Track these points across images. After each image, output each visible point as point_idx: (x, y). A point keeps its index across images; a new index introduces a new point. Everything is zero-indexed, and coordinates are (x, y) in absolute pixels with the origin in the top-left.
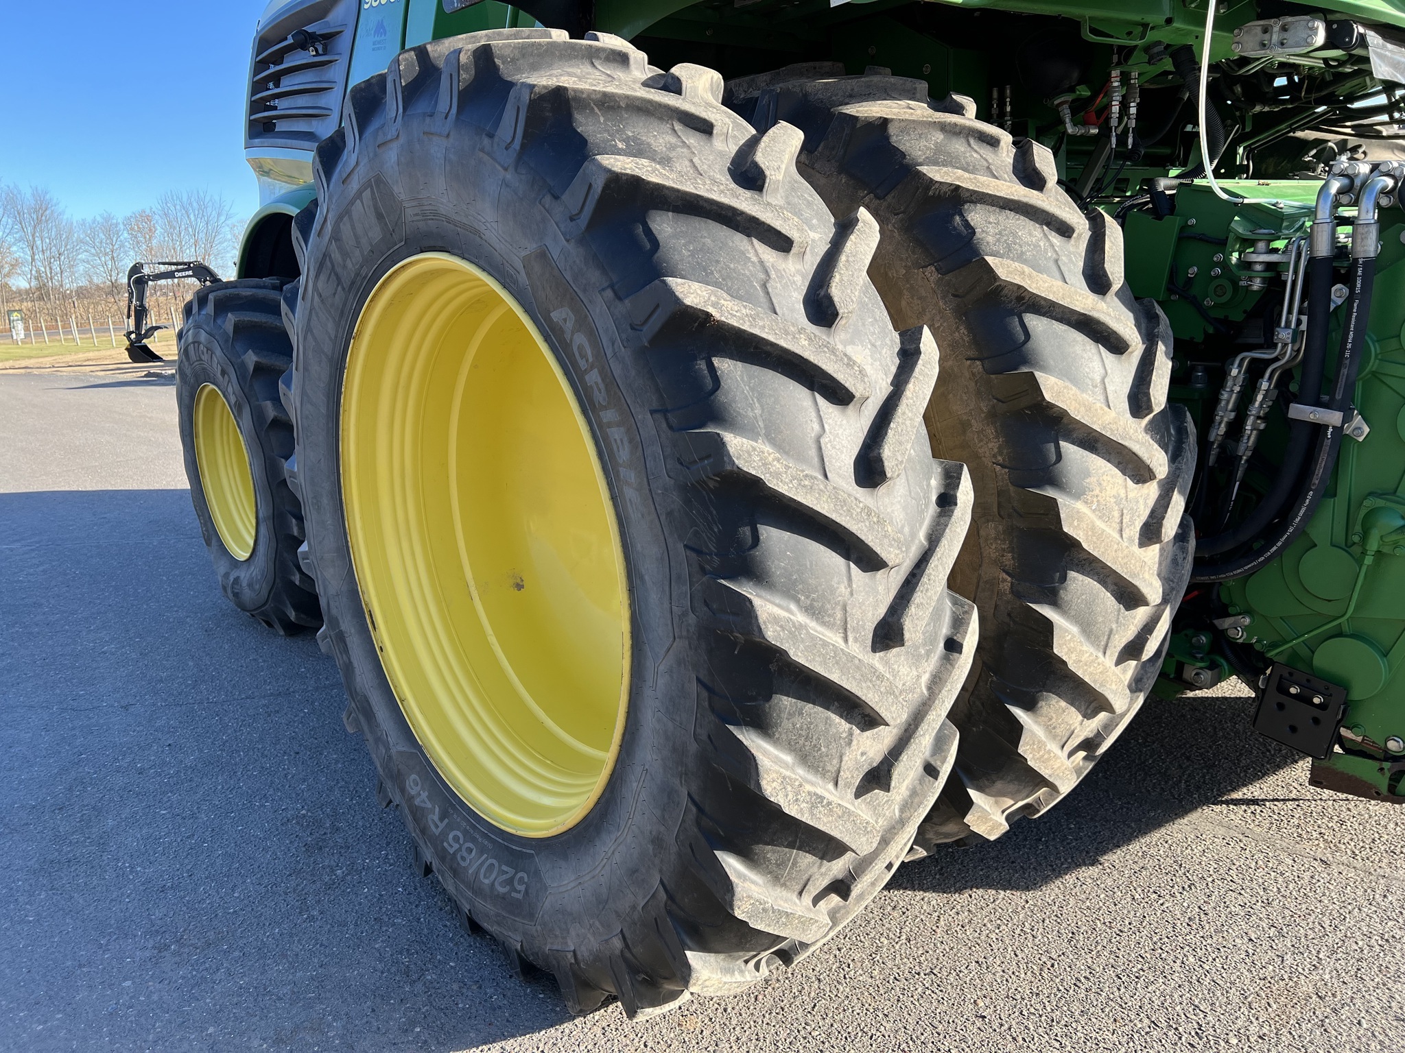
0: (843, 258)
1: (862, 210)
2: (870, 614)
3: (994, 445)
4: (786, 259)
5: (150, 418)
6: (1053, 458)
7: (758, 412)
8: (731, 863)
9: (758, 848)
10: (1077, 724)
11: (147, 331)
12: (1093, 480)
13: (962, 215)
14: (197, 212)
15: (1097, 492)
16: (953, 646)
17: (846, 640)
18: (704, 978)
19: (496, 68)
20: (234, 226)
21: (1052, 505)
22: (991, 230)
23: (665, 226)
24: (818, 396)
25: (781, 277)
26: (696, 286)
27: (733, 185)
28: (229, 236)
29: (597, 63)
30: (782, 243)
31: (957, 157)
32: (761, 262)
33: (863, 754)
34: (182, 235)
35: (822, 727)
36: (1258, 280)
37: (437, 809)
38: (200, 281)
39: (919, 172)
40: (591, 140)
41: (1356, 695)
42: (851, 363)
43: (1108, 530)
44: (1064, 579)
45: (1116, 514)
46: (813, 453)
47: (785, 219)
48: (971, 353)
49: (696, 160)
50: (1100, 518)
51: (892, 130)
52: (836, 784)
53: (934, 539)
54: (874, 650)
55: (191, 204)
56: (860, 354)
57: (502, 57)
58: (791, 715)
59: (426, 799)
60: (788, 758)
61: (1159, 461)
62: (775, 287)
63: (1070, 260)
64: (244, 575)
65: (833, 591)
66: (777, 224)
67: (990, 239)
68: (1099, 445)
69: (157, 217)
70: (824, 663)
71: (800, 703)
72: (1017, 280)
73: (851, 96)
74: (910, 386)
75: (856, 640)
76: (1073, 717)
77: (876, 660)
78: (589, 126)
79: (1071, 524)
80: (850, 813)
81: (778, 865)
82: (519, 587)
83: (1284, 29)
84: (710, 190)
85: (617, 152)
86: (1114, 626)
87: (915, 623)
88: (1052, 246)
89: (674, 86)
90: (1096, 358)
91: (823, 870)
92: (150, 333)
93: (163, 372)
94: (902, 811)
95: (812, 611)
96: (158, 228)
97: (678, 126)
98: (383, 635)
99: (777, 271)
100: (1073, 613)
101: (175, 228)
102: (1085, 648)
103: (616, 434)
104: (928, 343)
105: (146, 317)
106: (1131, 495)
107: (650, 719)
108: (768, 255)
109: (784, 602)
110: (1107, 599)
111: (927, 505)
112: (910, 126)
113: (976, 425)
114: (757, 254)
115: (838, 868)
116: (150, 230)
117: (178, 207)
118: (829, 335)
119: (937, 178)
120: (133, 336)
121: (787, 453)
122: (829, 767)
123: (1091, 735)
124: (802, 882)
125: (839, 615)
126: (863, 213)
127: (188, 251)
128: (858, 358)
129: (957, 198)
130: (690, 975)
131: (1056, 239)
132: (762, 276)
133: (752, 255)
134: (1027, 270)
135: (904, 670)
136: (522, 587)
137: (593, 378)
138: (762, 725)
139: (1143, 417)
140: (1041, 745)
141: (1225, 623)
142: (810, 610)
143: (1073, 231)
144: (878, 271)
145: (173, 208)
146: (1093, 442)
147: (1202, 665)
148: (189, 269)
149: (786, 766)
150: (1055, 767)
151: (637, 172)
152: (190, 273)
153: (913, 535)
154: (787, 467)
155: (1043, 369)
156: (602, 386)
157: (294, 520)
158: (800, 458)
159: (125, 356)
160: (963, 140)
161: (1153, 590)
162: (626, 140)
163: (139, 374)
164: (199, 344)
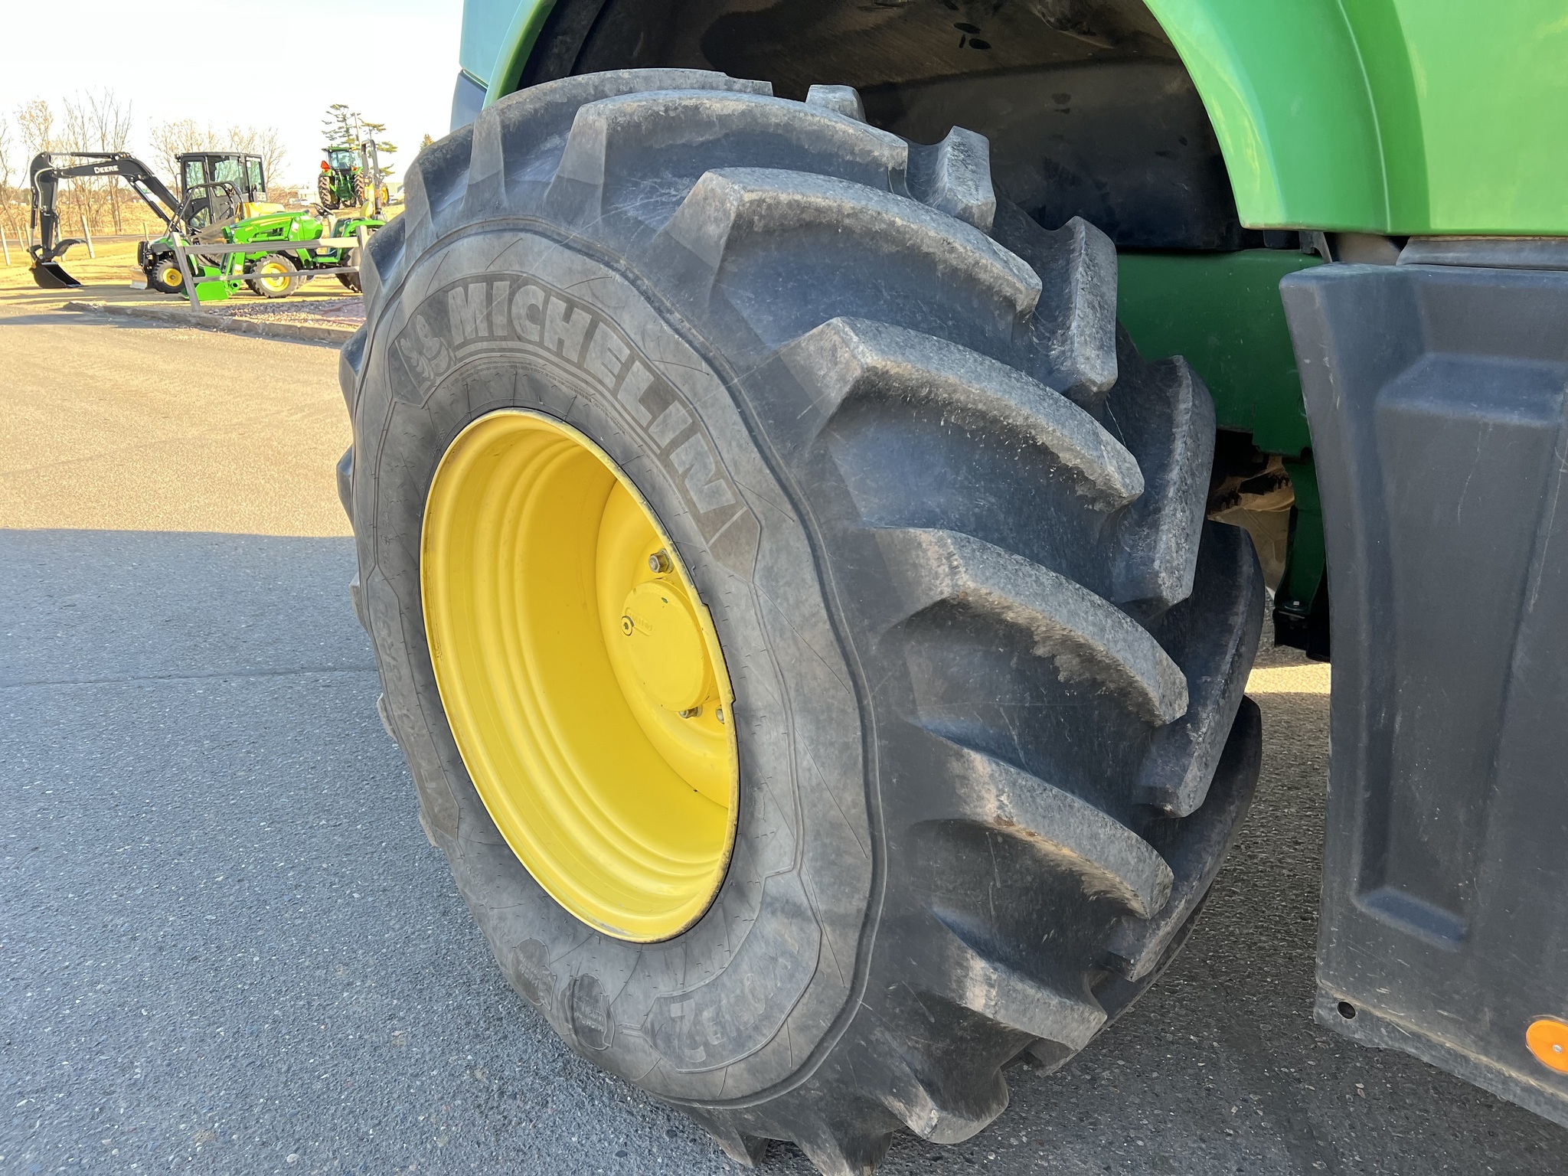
11: (58, 246)
38: (129, 181)
69: (52, 106)
92: (62, 249)
93: (91, 303)
96: (54, 116)
105: (56, 226)
120: (39, 252)
148: (113, 162)
152: (115, 168)
159: (30, 279)
163: (55, 305)
164: (518, 283)
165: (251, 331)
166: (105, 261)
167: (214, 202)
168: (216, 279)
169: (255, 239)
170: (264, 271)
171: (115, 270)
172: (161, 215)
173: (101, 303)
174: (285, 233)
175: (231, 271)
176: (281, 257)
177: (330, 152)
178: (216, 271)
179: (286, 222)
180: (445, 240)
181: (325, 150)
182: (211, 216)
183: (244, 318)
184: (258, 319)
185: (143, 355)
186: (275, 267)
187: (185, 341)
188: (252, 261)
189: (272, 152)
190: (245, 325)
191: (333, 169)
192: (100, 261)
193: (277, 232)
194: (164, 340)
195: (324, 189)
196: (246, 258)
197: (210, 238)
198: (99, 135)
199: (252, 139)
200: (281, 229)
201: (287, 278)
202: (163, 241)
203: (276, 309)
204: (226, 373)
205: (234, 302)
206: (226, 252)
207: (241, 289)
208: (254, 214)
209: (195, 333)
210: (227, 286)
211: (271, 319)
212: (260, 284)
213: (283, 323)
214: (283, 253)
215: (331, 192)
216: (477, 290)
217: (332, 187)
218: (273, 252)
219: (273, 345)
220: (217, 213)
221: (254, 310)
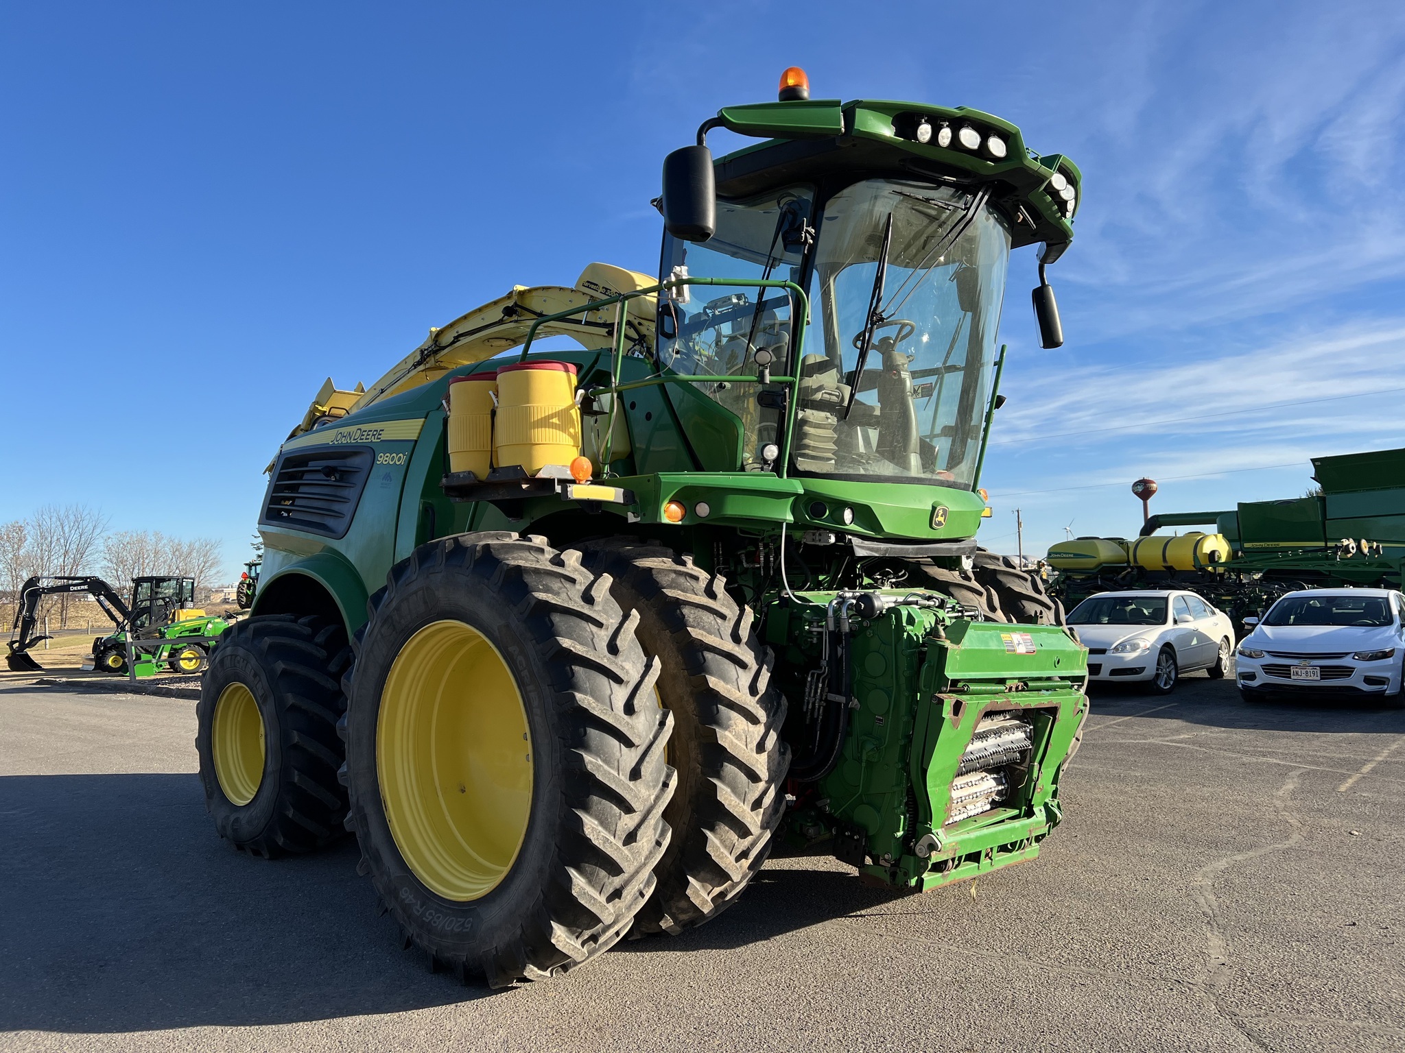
0: (622, 630)
1: (634, 610)
2: (628, 765)
3: (692, 707)
4: (601, 630)
5: (66, 720)
6: (716, 712)
7: (588, 685)
8: (573, 872)
9: (583, 865)
10: (736, 841)
11: (31, 641)
12: (732, 722)
13: (680, 610)
14: (72, 524)
15: (734, 727)
16: (665, 785)
17: (619, 775)
18: (558, 934)
19: (491, 552)
20: (109, 538)
21: (714, 731)
22: (692, 616)
23: (556, 618)
24: (611, 681)
25: (598, 637)
26: (567, 640)
27: (583, 603)
28: (102, 548)
29: (531, 552)
30: (599, 625)
31: (680, 585)
32: (591, 632)
33: (626, 825)
34: (53, 545)
35: (609, 810)
36: (815, 639)
37: (419, 902)
38: (95, 596)
39: (663, 592)
40: (529, 585)
41: (871, 833)
42: (623, 668)
43: (741, 745)
44: (722, 766)
45: (744, 738)
46: (608, 701)
47: (601, 616)
48: (684, 667)
49: (569, 593)
50: (737, 739)
51: (654, 572)
52: (615, 837)
53: (655, 738)
54: (630, 780)
55: (67, 517)
56: (628, 666)
57: (494, 549)
58: (597, 804)
59: (412, 899)
60: (596, 822)
61: (762, 715)
62: (596, 640)
63: (725, 629)
64: (244, 817)
65: (614, 754)
66: (598, 618)
67: (691, 620)
68: (734, 707)
69: (29, 528)
70: (609, 781)
71: (601, 799)
72: (700, 638)
73: (639, 555)
74: (647, 678)
75: (623, 775)
76: (733, 836)
77: (631, 784)
78: (530, 580)
79: (722, 740)
80: (620, 849)
81: (591, 874)
82: (463, 791)
83: (820, 535)
84: (573, 606)
85: (539, 591)
86: (747, 790)
87: (647, 769)
88: (717, 623)
89: (561, 564)
90: (734, 670)
91: (610, 881)
92: (34, 642)
93: (58, 680)
94: (645, 860)
95: (606, 761)
96: (29, 538)
97: (562, 580)
98: (391, 814)
99: (597, 635)
100: (727, 782)
101: (46, 539)
102: (732, 798)
103: (533, 695)
104: (657, 662)
105: (33, 627)
106: (750, 729)
107: (540, 816)
108: (594, 629)
109: (596, 757)
110: (742, 777)
111: (654, 725)
112: (661, 571)
113: (686, 698)
114: (590, 629)
115: (617, 881)
116: (20, 540)
117: (54, 519)
118: (616, 658)
119: (670, 595)
120: (16, 645)
121: (598, 701)
122: (611, 829)
123: (745, 849)
124: (601, 886)
125: (616, 764)
126: (634, 612)
127: (56, 561)
128: (627, 667)
129: (678, 603)
130: (552, 932)
131: (719, 621)
132: (592, 637)
133: (588, 629)
134: (704, 633)
135: (643, 791)
136: (465, 791)
137: (525, 673)
138: (586, 809)
139: (755, 696)
140: (718, 849)
141: (819, 803)
142: (605, 761)
143: (726, 617)
144: (638, 632)
145: (48, 521)
146: (732, 705)
147: (810, 824)
148: (83, 583)
149: (594, 824)
150: (727, 863)
151: (547, 599)
152: (86, 587)
153: (647, 736)
154: (597, 705)
155: (711, 674)
156: (529, 676)
157: (296, 772)
158: (603, 703)
159: (5, 664)
160: (684, 577)
161: (764, 774)
162: (543, 585)
163: (29, 682)
164: (236, 656)
165: (168, 694)
166: (59, 651)
167: (155, 609)
168: (149, 661)
169: (180, 635)
170: (182, 656)
171: (66, 657)
172: (113, 618)
173: (64, 680)
174: (202, 631)
175: (160, 657)
176: (197, 647)
177: (250, 566)
178: (149, 657)
179: (204, 624)
180: (225, 648)
181: (246, 564)
182: (151, 618)
183: (165, 686)
184: (174, 686)
185: (96, 709)
186: (191, 653)
187: (124, 700)
188: (175, 650)
189: (205, 563)
190: (164, 690)
191: (251, 578)
192: (53, 651)
193: (197, 630)
194: (110, 700)
195: (241, 593)
196: (172, 648)
197: (148, 635)
198: (62, 551)
199: (190, 553)
200: (200, 628)
201: (199, 660)
202: (114, 637)
203: (187, 680)
204: (150, 716)
205: (158, 677)
206: (158, 644)
207: (164, 669)
208: (182, 618)
209: (130, 696)
210: (155, 666)
211: (183, 686)
212: (179, 665)
213: (190, 688)
214: (199, 644)
215: (247, 595)
216: (229, 657)
217: (248, 592)
218: (191, 644)
219: (181, 701)
220: (155, 617)
221: (172, 681)
